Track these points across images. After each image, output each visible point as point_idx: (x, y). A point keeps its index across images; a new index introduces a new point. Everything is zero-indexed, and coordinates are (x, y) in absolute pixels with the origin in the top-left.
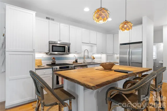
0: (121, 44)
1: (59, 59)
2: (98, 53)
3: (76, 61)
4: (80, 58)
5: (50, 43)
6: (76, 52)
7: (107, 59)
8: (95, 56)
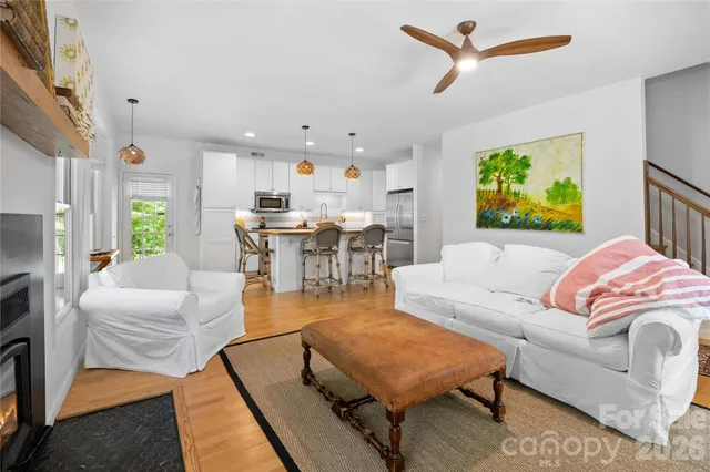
0: (391, 193)
1: (271, 219)
2: (352, 208)
3: (305, 225)
4: (313, 219)
5: (257, 194)
6: (301, 208)
7: (374, 220)
8: (347, 215)
